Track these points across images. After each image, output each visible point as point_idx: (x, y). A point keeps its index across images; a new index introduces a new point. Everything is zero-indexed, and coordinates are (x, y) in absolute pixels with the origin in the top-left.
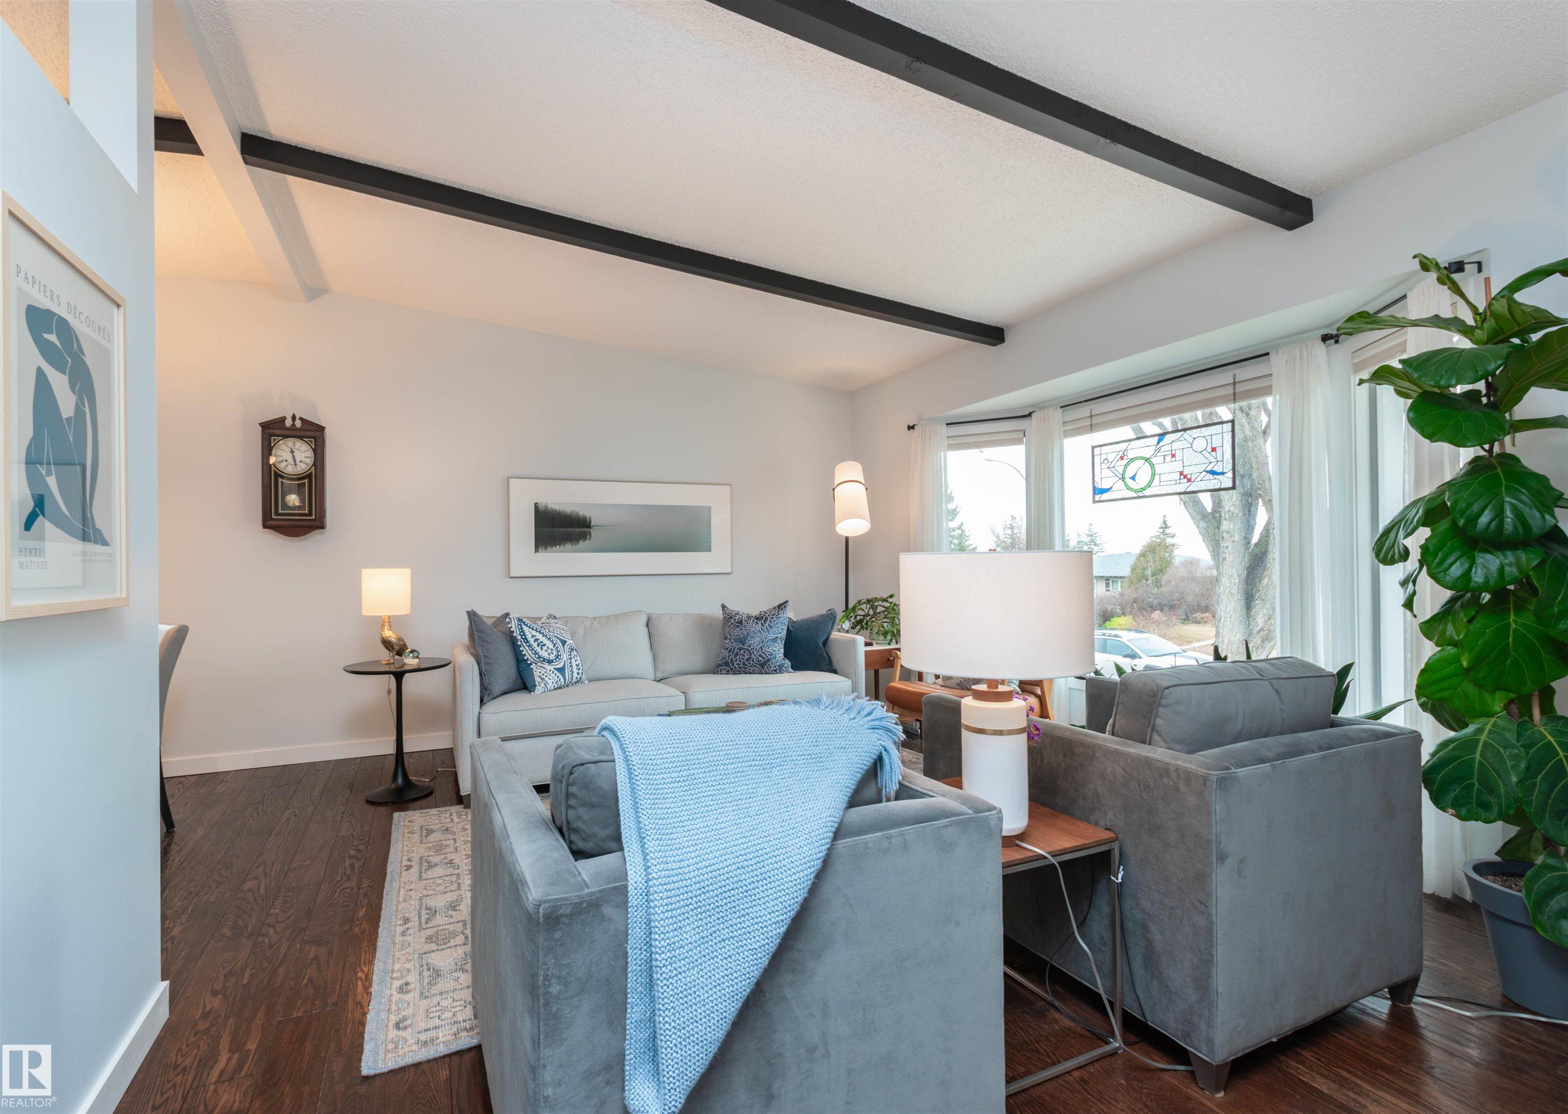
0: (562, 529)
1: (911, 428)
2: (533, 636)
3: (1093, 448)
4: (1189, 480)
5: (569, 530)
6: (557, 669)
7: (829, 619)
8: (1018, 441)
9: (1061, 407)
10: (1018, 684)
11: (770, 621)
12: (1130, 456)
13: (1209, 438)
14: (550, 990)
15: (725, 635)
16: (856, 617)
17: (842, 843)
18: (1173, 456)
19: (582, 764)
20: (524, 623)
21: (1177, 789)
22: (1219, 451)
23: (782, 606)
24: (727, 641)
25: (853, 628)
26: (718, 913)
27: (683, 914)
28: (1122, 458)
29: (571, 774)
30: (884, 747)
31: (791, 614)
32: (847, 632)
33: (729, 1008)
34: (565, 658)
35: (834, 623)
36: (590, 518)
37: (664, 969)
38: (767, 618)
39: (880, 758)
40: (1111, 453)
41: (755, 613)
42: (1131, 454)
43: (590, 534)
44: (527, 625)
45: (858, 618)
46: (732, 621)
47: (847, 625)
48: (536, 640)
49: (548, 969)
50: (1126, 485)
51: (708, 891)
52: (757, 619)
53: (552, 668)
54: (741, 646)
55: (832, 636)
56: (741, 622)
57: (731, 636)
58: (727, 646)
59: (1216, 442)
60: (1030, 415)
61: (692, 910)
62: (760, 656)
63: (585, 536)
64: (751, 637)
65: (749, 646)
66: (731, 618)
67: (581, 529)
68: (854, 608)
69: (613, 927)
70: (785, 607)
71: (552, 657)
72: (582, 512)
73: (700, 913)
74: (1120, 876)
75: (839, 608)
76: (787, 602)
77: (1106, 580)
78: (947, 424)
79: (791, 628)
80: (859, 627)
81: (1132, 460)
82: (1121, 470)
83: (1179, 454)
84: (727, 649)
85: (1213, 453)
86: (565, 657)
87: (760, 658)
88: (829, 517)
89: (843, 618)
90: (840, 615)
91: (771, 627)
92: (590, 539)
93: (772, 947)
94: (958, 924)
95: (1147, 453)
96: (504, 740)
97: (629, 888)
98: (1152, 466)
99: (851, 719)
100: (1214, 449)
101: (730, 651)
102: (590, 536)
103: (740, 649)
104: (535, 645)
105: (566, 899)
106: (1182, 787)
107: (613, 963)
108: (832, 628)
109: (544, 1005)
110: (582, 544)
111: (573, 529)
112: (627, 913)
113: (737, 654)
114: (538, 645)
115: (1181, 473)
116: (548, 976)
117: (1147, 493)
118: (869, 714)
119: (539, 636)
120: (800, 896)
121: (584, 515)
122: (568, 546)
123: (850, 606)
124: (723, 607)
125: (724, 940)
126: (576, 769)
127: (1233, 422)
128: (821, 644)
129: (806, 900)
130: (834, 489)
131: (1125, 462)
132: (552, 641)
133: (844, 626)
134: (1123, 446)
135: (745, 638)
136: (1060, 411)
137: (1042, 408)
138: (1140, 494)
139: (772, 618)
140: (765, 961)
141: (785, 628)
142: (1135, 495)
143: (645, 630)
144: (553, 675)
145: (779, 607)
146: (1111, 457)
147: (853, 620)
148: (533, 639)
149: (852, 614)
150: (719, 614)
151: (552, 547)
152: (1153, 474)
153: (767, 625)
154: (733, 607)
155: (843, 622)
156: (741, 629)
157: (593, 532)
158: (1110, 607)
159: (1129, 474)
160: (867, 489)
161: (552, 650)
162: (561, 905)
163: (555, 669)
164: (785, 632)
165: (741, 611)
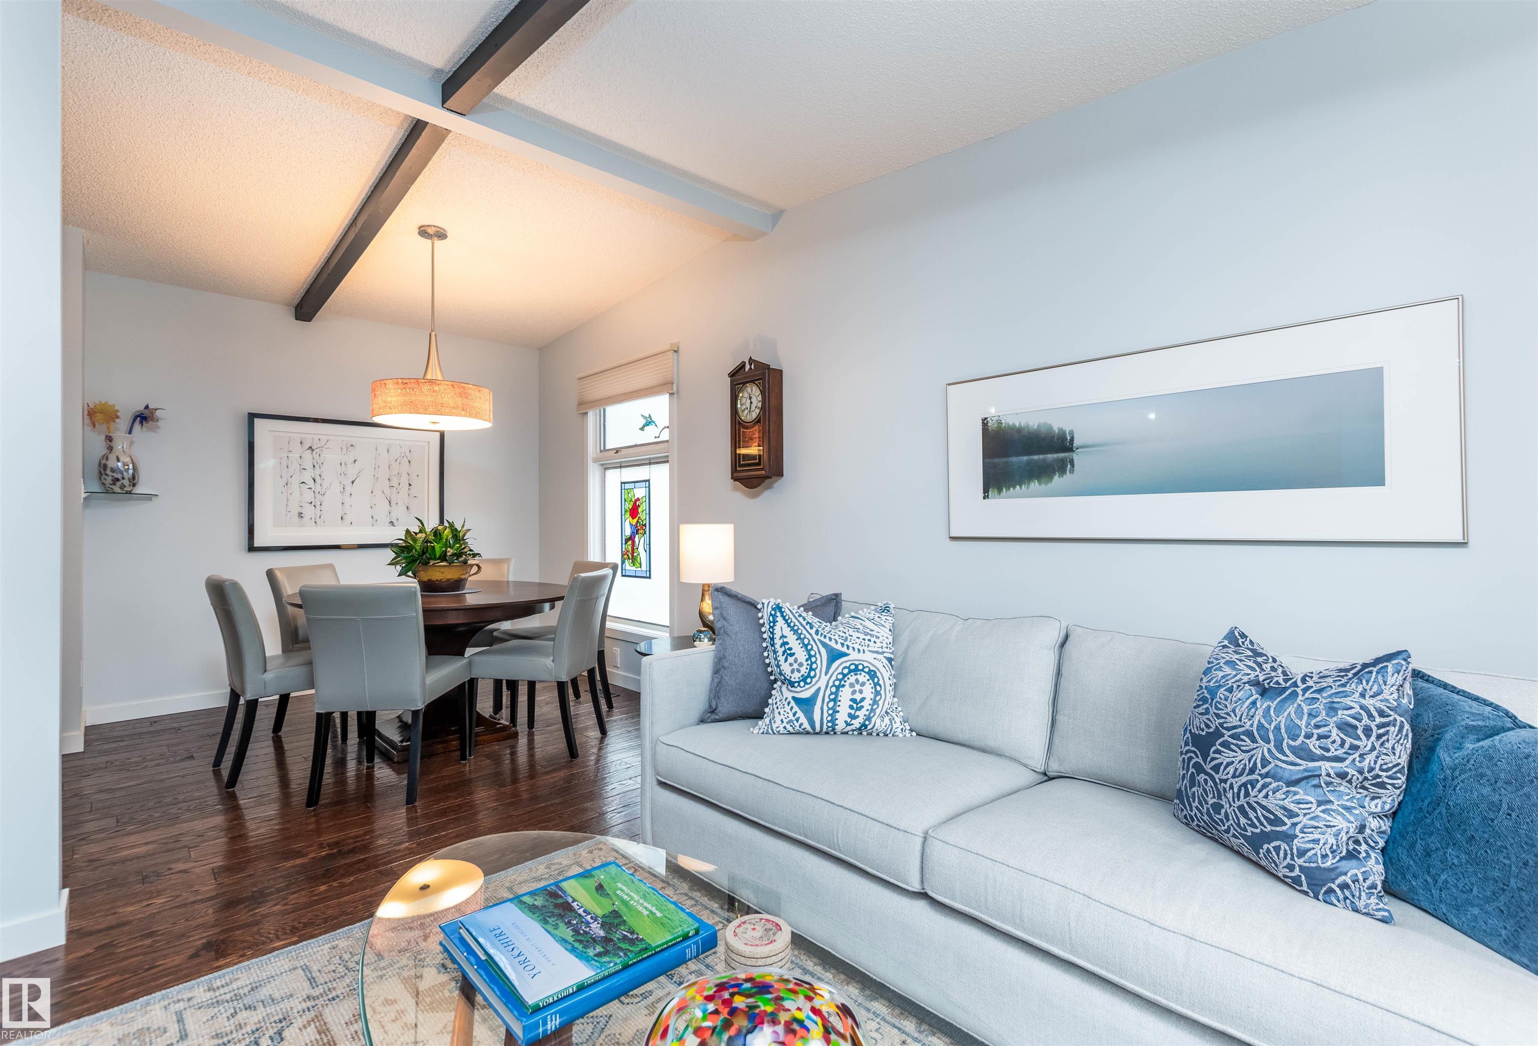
0: (1025, 458)
2: (783, 637)
5: (1036, 457)
6: (797, 701)
20: (782, 613)
34: (822, 684)
36: (1072, 433)
43: (1072, 462)
44: (784, 617)
48: (784, 644)
53: (789, 695)
63: (1062, 467)
67: (1056, 456)
71: (796, 676)
72: (1058, 424)
86: (822, 681)
92: (1072, 471)
96: (662, 784)
102: (1073, 465)
104: (781, 651)
110: (1057, 480)
111: (1041, 457)
114: (784, 652)
119: (792, 639)
121: (1061, 430)
122: (1035, 485)
132: (808, 651)
144: (788, 708)
148: (781, 641)
151: (1008, 489)
157: (1076, 457)
161: (801, 665)
163: (794, 698)
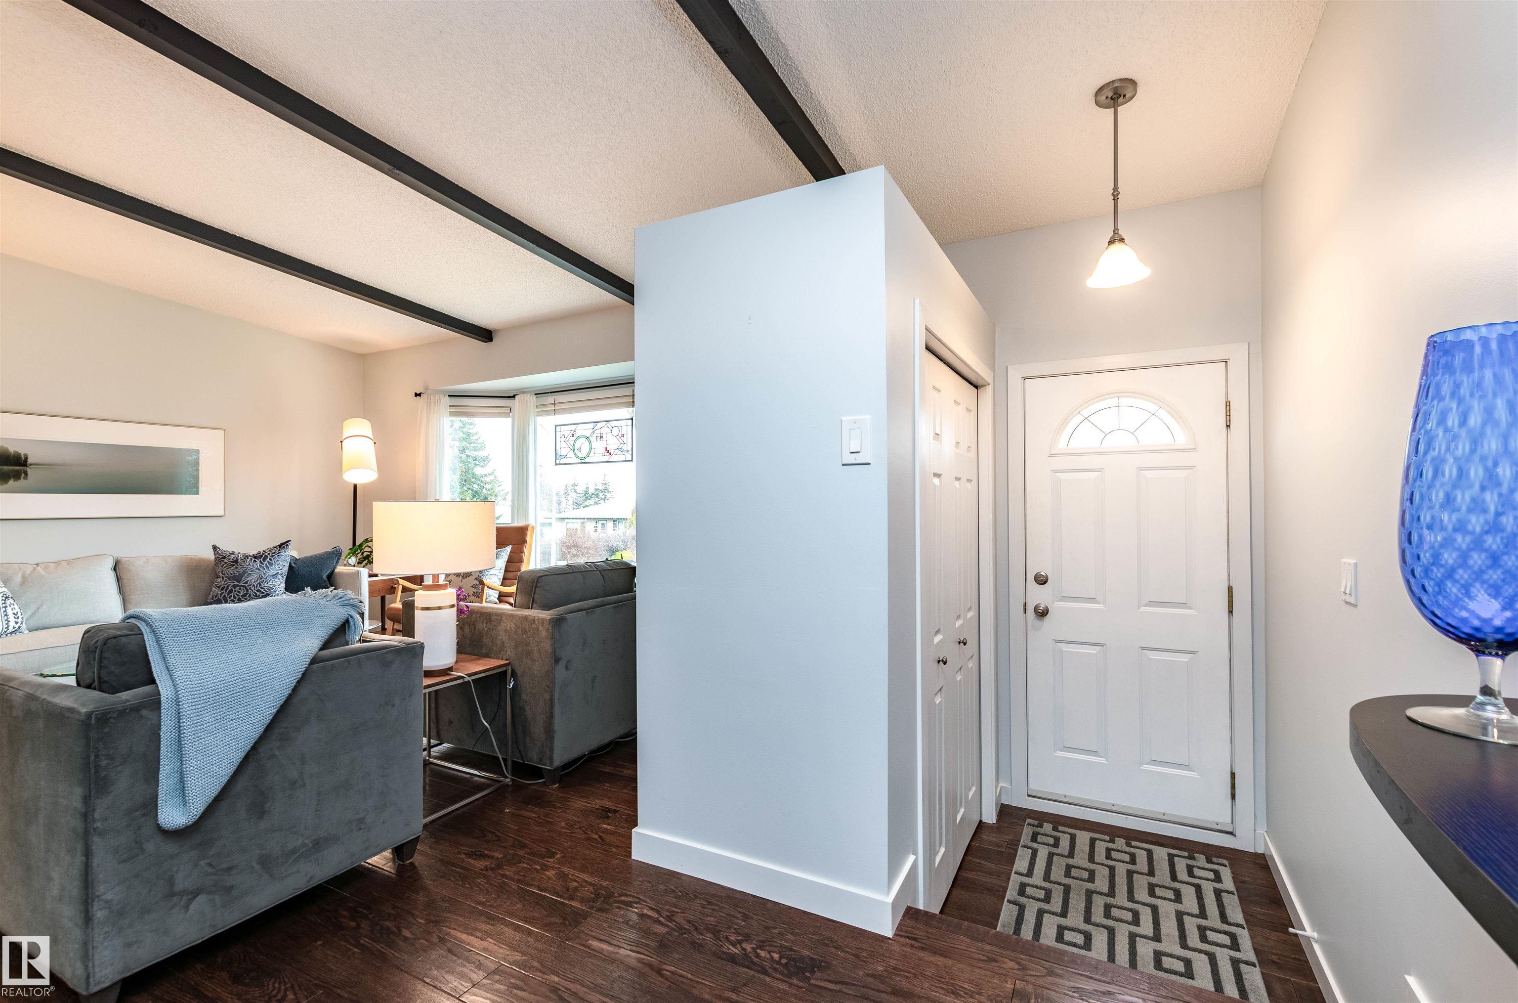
1: (416, 395)
3: (556, 426)
4: (610, 454)
7: (336, 554)
8: (507, 415)
9: (535, 394)
10: (497, 597)
11: (270, 559)
12: (578, 435)
13: (620, 428)
14: (100, 763)
15: (217, 574)
16: (363, 553)
17: (315, 666)
18: (601, 437)
19: (115, 638)
21: (538, 629)
22: (625, 436)
23: (284, 545)
24: (219, 580)
25: (359, 563)
26: (228, 705)
27: (203, 707)
28: (573, 435)
29: (105, 644)
30: (349, 615)
31: (293, 552)
32: (354, 566)
33: (237, 757)
35: (339, 559)
37: (189, 737)
38: (266, 557)
39: (347, 621)
40: (566, 430)
41: (254, 552)
42: (578, 433)
45: (365, 554)
46: (226, 560)
47: (353, 560)
49: (99, 751)
50: (575, 454)
51: (221, 694)
52: (255, 557)
54: (236, 583)
55: (336, 570)
56: (236, 561)
57: (224, 574)
58: (219, 584)
59: (624, 431)
60: (514, 396)
61: (210, 705)
62: (258, 591)
64: (248, 575)
65: (246, 583)
66: (224, 558)
68: (361, 545)
69: (149, 723)
70: (287, 545)
73: (215, 706)
74: (511, 685)
75: (346, 545)
76: (290, 541)
77: (614, 521)
78: (449, 396)
79: (293, 565)
80: (366, 562)
81: (579, 437)
82: (572, 443)
83: (604, 436)
84: (219, 587)
85: (622, 438)
87: (258, 593)
88: (338, 466)
89: (349, 554)
90: (345, 550)
91: (271, 564)
93: (267, 721)
94: (393, 705)
95: (588, 434)
97: (162, 699)
98: (590, 442)
99: (327, 601)
100: (623, 436)
101: (223, 589)
103: (235, 586)
105: (114, 708)
106: (541, 628)
107: (149, 744)
108: (337, 563)
109: (95, 773)
112: (160, 713)
113: (231, 591)
115: (606, 449)
116: (98, 755)
117: (587, 460)
118: (341, 598)
120: (287, 692)
123: (358, 543)
124: (215, 548)
125: (232, 720)
126: (109, 641)
127: (632, 419)
128: (325, 577)
129: (290, 695)
130: (341, 442)
131: (574, 438)
133: (350, 561)
134: (573, 427)
135: (241, 575)
136: (534, 397)
137: (524, 393)
138: (583, 461)
139: (272, 556)
140: (261, 729)
141: (287, 565)
142: (580, 461)
143: (112, 575)
145: (280, 546)
146: (566, 434)
147: (359, 556)
149: (359, 551)
150: (210, 556)
152: (591, 449)
153: (266, 562)
154: (226, 546)
155: (349, 558)
156: (237, 568)
158: (615, 544)
159: (576, 447)
160: (375, 443)
162: (109, 712)
164: (287, 568)
165: (236, 551)
